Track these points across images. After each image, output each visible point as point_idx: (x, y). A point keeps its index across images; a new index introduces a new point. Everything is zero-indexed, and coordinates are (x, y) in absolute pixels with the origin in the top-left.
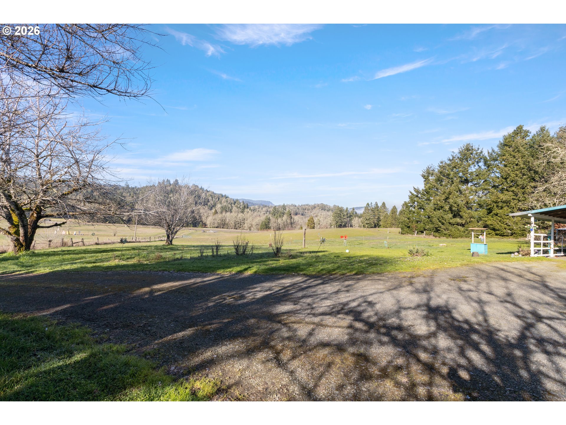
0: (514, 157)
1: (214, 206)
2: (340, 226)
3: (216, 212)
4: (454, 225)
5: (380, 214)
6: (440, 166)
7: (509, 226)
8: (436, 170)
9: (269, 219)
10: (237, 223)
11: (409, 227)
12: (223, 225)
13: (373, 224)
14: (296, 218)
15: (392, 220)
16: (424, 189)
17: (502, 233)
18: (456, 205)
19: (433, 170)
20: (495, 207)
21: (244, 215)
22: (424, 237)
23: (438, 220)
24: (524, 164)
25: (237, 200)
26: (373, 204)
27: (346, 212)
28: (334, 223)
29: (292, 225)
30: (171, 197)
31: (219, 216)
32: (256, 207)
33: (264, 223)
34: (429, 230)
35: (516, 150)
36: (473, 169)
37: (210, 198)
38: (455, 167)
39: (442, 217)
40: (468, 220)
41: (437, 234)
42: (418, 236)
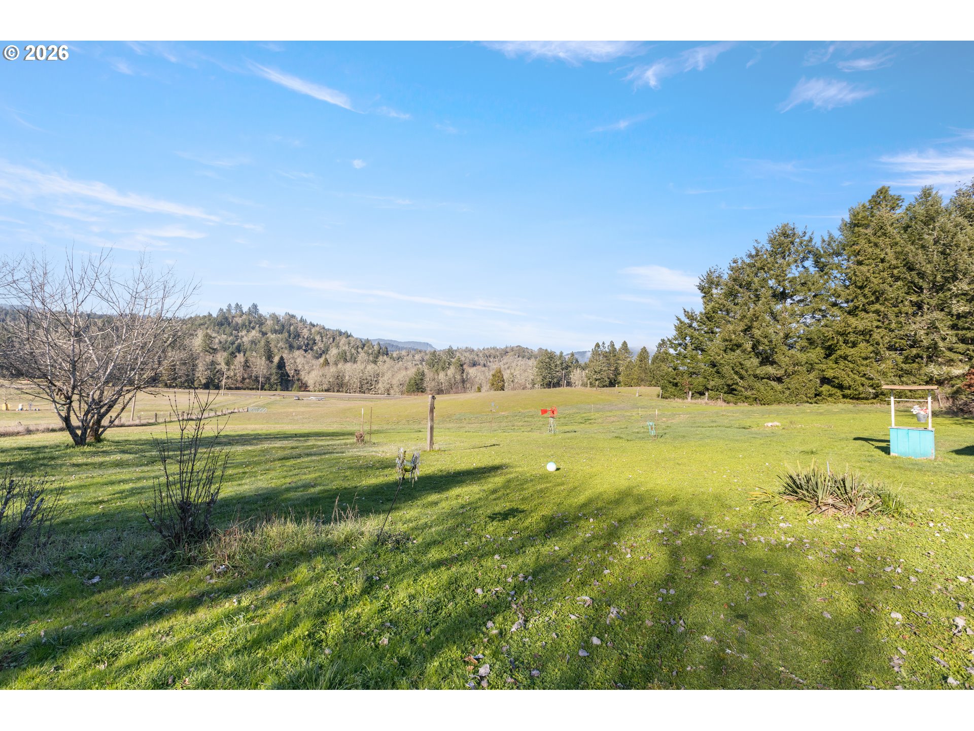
0: (876, 245)
1: (325, 351)
2: (549, 385)
3: (327, 363)
4: (763, 378)
5: (619, 362)
6: (732, 269)
7: (872, 379)
8: (726, 277)
9: (423, 374)
10: (366, 381)
11: (676, 385)
12: (339, 385)
13: (607, 379)
14: (472, 371)
15: (640, 373)
16: (704, 311)
17: (857, 393)
18: (766, 341)
19: (719, 277)
20: (841, 343)
21: (376, 368)
22: (706, 403)
23: (733, 369)
24: (897, 258)
25: (368, 341)
26: (606, 345)
27: (560, 359)
28: (539, 379)
29: (463, 384)
30: (242, 337)
31: (333, 369)
32: (404, 353)
33: (413, 381)
34: (716, 389)
35: (879, 233)
36: (794, 272)
37: (318, 338)
38: (762, 268)
39: (741, 364)
40: (791, 369)
41: (730, 397)
42: (694, 401)
